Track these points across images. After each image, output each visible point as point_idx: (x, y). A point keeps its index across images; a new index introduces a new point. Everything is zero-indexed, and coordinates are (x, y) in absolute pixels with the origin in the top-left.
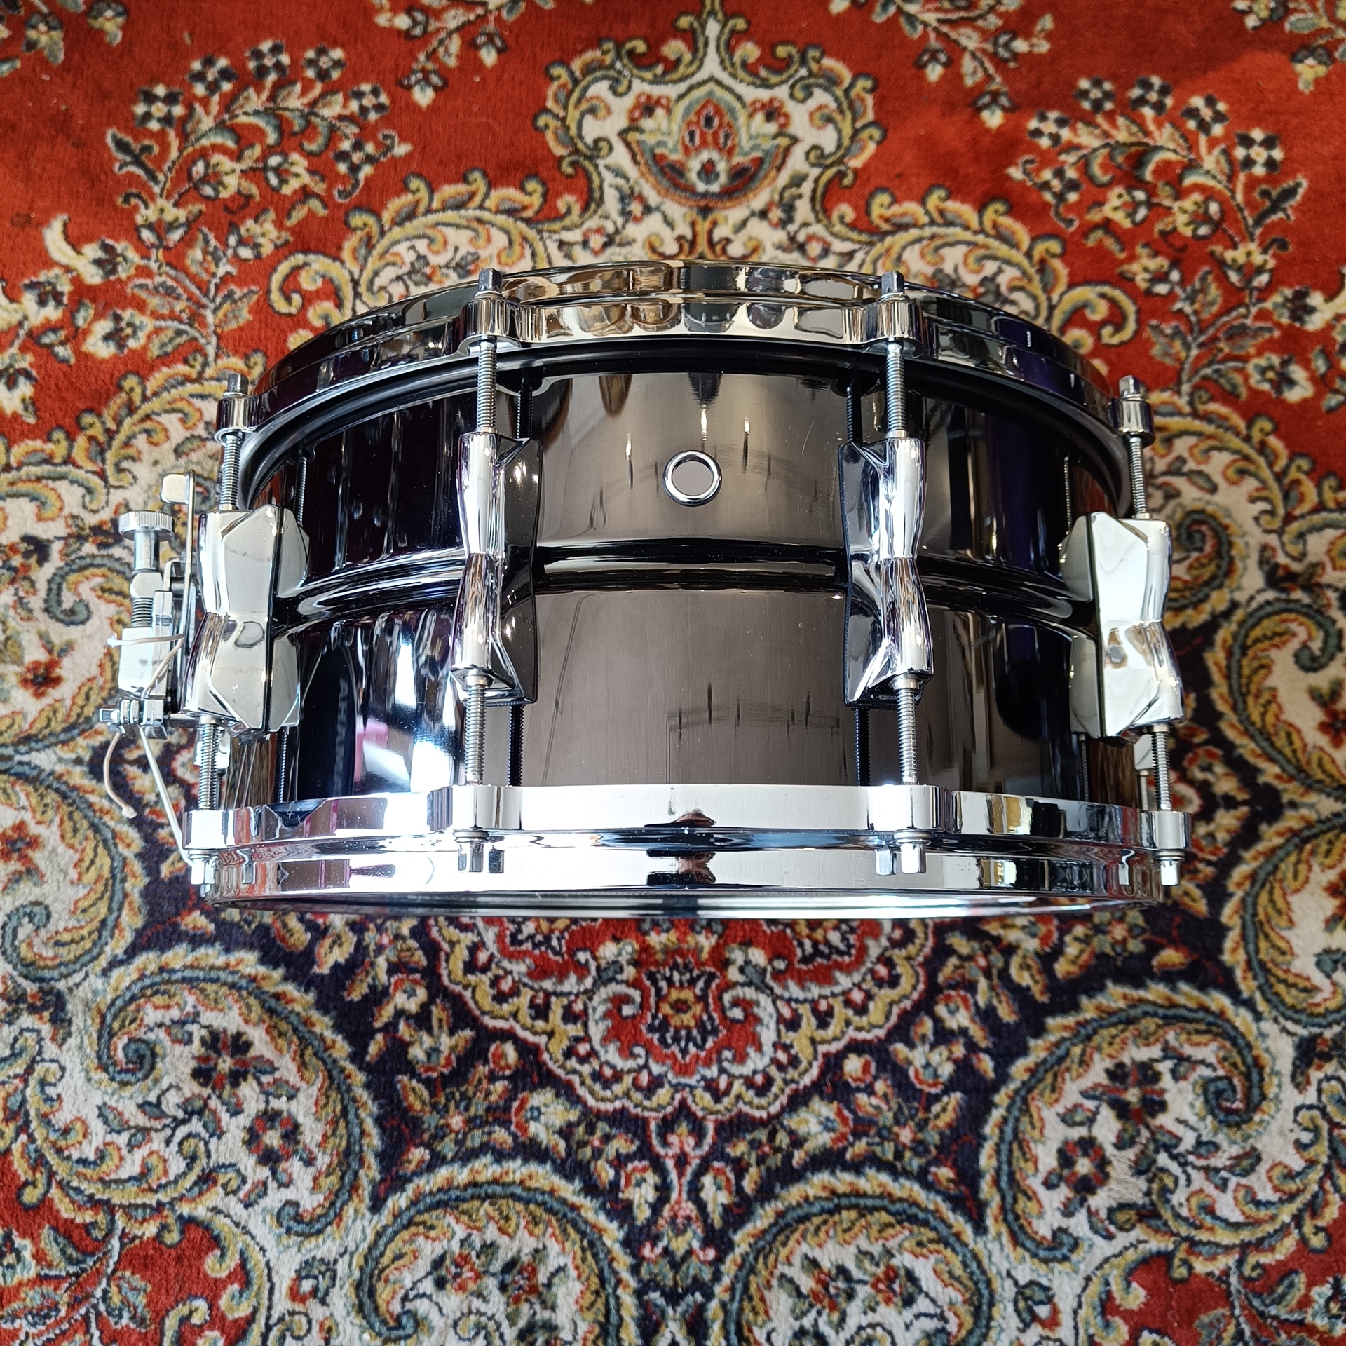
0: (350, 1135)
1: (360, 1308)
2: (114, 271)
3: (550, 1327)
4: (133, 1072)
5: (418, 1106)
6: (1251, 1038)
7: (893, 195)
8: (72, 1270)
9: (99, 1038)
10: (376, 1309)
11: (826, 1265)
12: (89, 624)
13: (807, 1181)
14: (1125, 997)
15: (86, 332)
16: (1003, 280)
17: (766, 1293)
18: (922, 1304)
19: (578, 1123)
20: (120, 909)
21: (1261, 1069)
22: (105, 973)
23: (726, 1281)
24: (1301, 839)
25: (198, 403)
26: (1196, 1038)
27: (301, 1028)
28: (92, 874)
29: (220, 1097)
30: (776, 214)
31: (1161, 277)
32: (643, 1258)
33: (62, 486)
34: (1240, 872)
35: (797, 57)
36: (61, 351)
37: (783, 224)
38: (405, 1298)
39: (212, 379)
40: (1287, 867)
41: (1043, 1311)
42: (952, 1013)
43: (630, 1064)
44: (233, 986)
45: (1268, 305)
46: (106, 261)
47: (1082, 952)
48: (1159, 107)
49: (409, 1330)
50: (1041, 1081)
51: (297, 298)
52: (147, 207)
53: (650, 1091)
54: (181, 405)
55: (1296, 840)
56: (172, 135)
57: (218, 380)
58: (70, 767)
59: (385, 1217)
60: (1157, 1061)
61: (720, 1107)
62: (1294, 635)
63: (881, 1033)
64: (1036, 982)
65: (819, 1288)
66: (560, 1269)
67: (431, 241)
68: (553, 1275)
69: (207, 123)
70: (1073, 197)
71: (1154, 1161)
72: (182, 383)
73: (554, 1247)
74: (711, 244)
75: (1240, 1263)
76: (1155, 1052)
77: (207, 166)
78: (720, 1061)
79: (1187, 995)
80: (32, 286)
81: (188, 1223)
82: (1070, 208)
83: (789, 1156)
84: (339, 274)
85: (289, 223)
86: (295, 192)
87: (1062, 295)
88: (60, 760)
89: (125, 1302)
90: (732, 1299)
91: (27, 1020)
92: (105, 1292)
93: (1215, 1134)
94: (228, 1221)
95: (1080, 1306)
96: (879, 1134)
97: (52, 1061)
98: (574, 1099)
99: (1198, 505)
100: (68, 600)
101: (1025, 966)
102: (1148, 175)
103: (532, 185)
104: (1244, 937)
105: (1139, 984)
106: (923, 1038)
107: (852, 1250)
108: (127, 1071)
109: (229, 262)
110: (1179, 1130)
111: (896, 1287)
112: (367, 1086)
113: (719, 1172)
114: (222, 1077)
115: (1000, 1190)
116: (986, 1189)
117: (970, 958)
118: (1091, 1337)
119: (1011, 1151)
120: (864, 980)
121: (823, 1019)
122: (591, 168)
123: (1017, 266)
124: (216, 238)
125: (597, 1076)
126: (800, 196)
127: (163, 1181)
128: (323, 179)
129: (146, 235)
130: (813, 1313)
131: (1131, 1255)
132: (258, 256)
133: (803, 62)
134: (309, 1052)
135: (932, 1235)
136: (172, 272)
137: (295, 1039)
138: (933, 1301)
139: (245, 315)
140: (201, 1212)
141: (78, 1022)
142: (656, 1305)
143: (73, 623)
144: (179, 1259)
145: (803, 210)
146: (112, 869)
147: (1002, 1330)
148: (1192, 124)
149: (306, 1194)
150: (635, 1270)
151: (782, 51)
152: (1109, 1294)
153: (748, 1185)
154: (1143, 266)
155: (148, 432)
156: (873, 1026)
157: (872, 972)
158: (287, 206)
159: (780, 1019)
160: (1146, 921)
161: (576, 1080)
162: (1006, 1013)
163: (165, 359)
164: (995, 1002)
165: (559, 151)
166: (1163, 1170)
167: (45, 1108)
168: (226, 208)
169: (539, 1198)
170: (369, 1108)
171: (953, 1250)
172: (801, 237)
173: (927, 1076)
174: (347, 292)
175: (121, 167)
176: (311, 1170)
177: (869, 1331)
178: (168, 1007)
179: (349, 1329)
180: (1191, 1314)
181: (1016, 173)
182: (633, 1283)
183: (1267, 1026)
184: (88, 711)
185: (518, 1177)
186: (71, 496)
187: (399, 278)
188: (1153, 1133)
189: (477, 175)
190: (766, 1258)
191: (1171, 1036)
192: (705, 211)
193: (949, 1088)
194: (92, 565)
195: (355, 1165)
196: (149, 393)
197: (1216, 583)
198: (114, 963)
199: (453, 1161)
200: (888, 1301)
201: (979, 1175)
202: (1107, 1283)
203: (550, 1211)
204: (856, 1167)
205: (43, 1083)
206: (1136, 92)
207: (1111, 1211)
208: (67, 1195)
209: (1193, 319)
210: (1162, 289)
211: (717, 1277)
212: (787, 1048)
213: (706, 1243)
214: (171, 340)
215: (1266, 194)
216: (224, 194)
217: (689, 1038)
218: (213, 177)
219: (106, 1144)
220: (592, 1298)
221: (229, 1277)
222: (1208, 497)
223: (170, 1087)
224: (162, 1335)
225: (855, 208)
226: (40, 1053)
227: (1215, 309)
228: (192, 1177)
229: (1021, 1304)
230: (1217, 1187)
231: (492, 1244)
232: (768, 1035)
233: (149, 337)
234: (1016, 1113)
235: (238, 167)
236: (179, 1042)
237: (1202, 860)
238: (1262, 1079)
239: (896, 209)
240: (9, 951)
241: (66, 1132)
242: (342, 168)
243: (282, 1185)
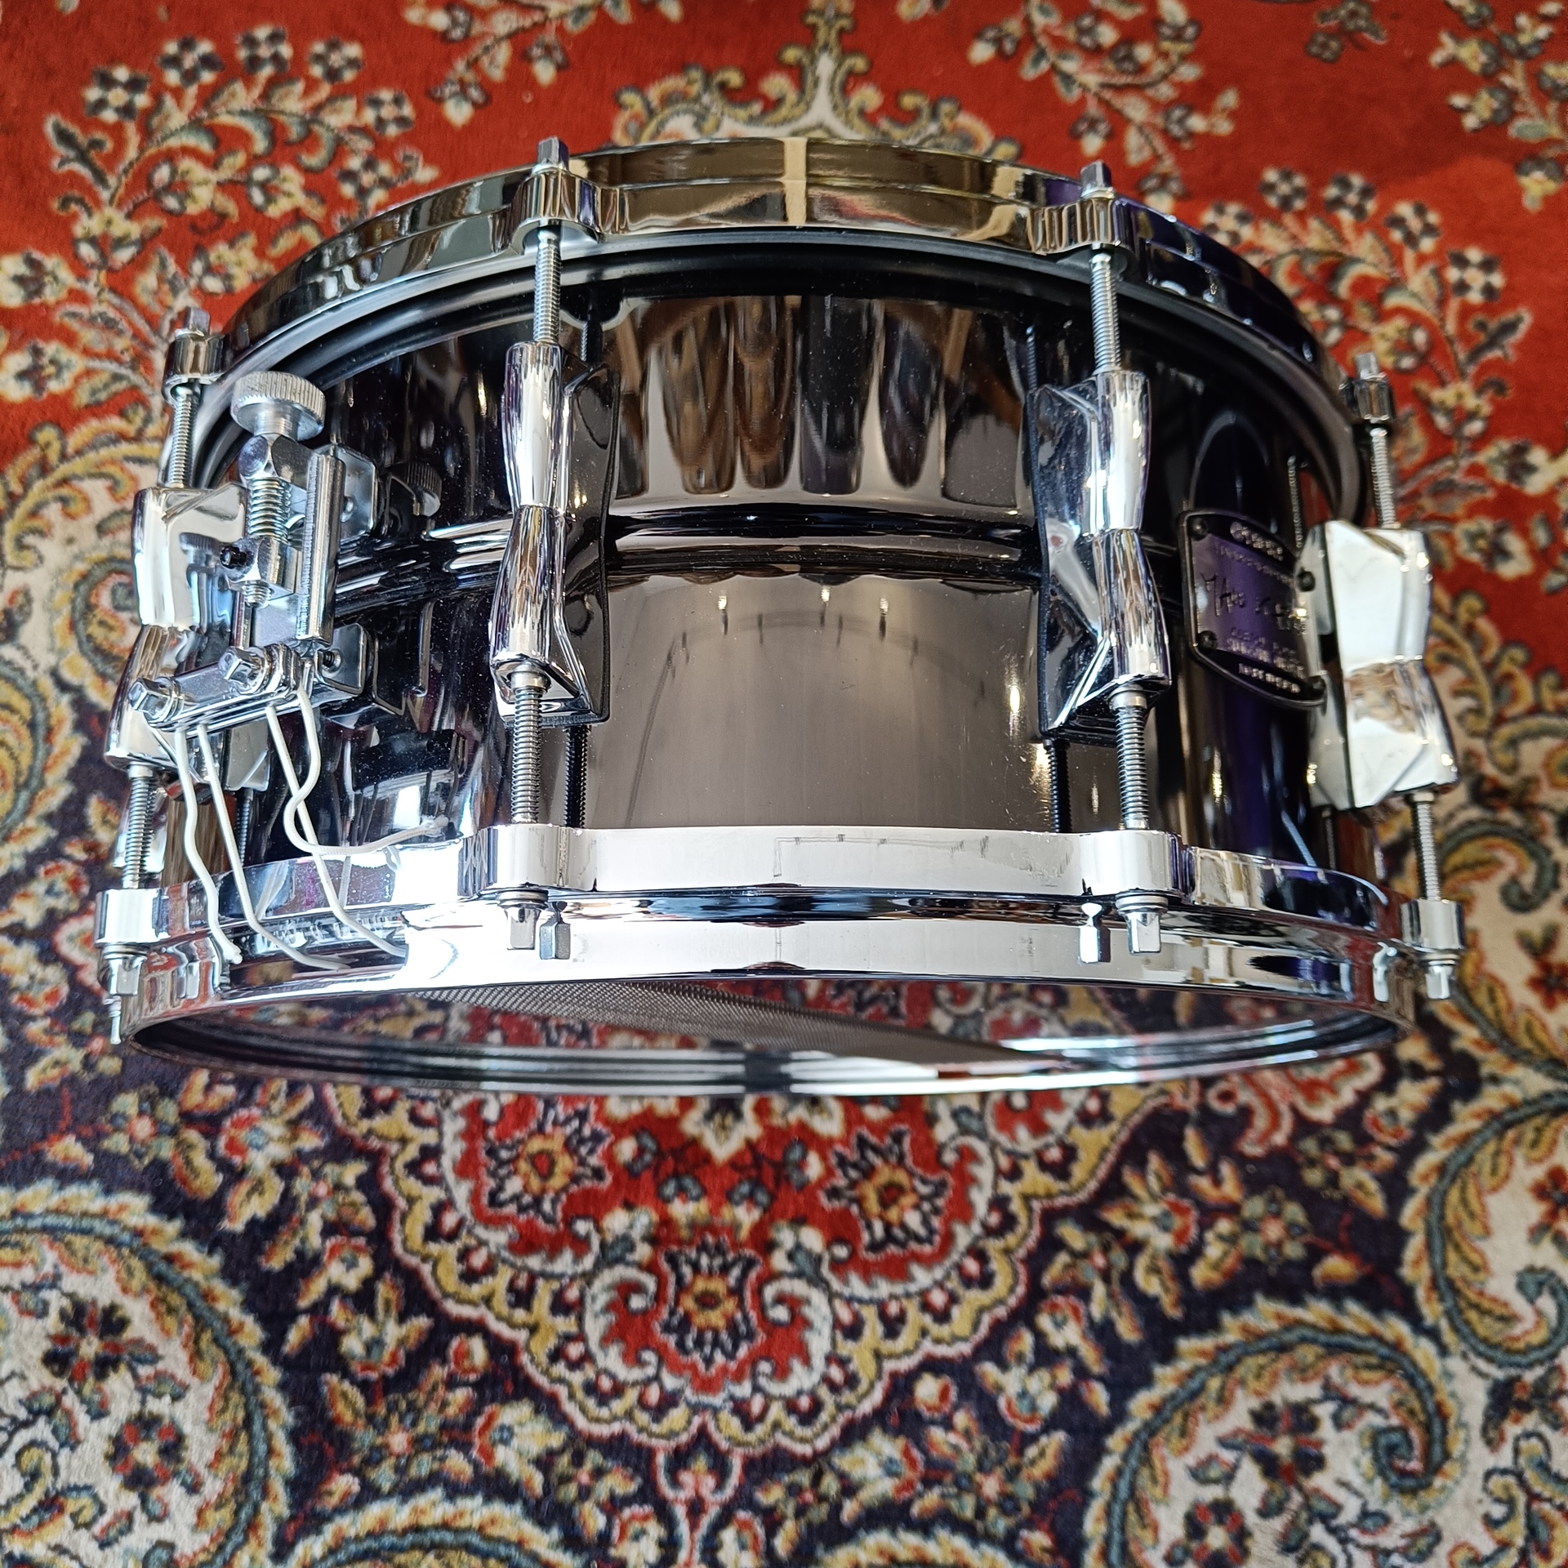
0: (252, 1452)
2: (38, 292)
5: (348, 1417)
6: (1434, 1378)
13: (859, 1543)
14: (1279, 1317)
19: (562, 1451)
21: (1444, 1419)
24: (1501, 1123)
25: (133, 468)
26: (1366, 1375)
27: (199, 1303)
29: (79, 1392)
34: (1425, 1163)
35: (926, 112)
39: (155, 439)
40: (1484, 1158)
42: (1059, 1325)
43: (636, 1374)
44: (110, 1241)
45: (1482, 458)
46: (30, 279)
47: (1226, 1254)
48: (1359, 211)
50: (1167, 1421)
52: (90, 215)
53: (659, 1411)
54: (111, 469)
55: (1496, 1125)
56: (131, 131)
60: (1315, 1402)
61: (751, 1437)
62: (1499, 864)
63: (966, 1348)
64: (1167, 1290)
69: (177, 117)
71: (1306, 1535)
72: (115, 442)
76: (1313, 1390)
77: (174, 172)
78: (754, 1376)
79: (1356, 1317)
81: (19, 1564)
83: (837, 1508)
85: (273, 252)
86: (285, 215)
93: (1385, 1503)
94: (75, 1564)
96: (956, 1483)
98: (558, 1418)
101: (1154, 1270)
102: (1343, 288)
104: (1429, 1246)
105: (1296, 1300)
106: (1020, 1358)
109: (191, 293)
110: (1340, 1495)
112: (282, 1387)
113: (744, 1525)
114: (83, 1366)
115: (1109, 1565)
116: (1091, 1563)
117: (1085, 1255)
119: (1124, 1514)
120: (948, 1276)
121: (892, 1326)
124: (178, 262)
125: (591, 1388)
128: (323, 201)
129: (87, 251)
132: (229, 291)
133: (934, 115)
134: (206, 1337)
136: (116, 301)
137: (189, 1318)
140: (39, 1551)
148: (1397, 236)
149: (185, 1532)
151: (909, 101)
153: (782, 1544)
155: (64, 501)
156: (955, 1339)
157: (959, 1267)
158: (273, 230)
159: (837, 1324)
160: (1308, 1218)
161: (562, 1392)
162: (1127, 1330)
163: (96, 409)
164: (1114, 1314)
166: (1318, 1547)
168: (193, 227)
169: (502, 1550)
170: (282, 1416)
173: (1022, 1408)
175: (62, 163)
176: (196, 1500)
178: (18, 1265)
183: (1455, 1364)
185: (476, 1521)
188: (1306, 1497)
191: (1334, 1371)
193: (1049, 1426)
195: (255, 1495)
196: (70, 450)
199: (390, 1494)
201: (1081, 1544)
204: (924, 1527)
206: (1332, 192)
212: (843, 1362)
214: (106, 386)
215: (1482, 326)
216: (192, 209)
217: (716, 1343)
218: (180, 187)
223: (12, 1375)
227: (1417, 458)
228: (31, 1501)
232: (819, 1343)
233: (77, 380)
234: (1133, 1462)
235: (214, 177)
236: (30, 1313)
237: (1381, 1144)
238: (1445, 1432)
242: (348, 190)
243: (154, 1519)
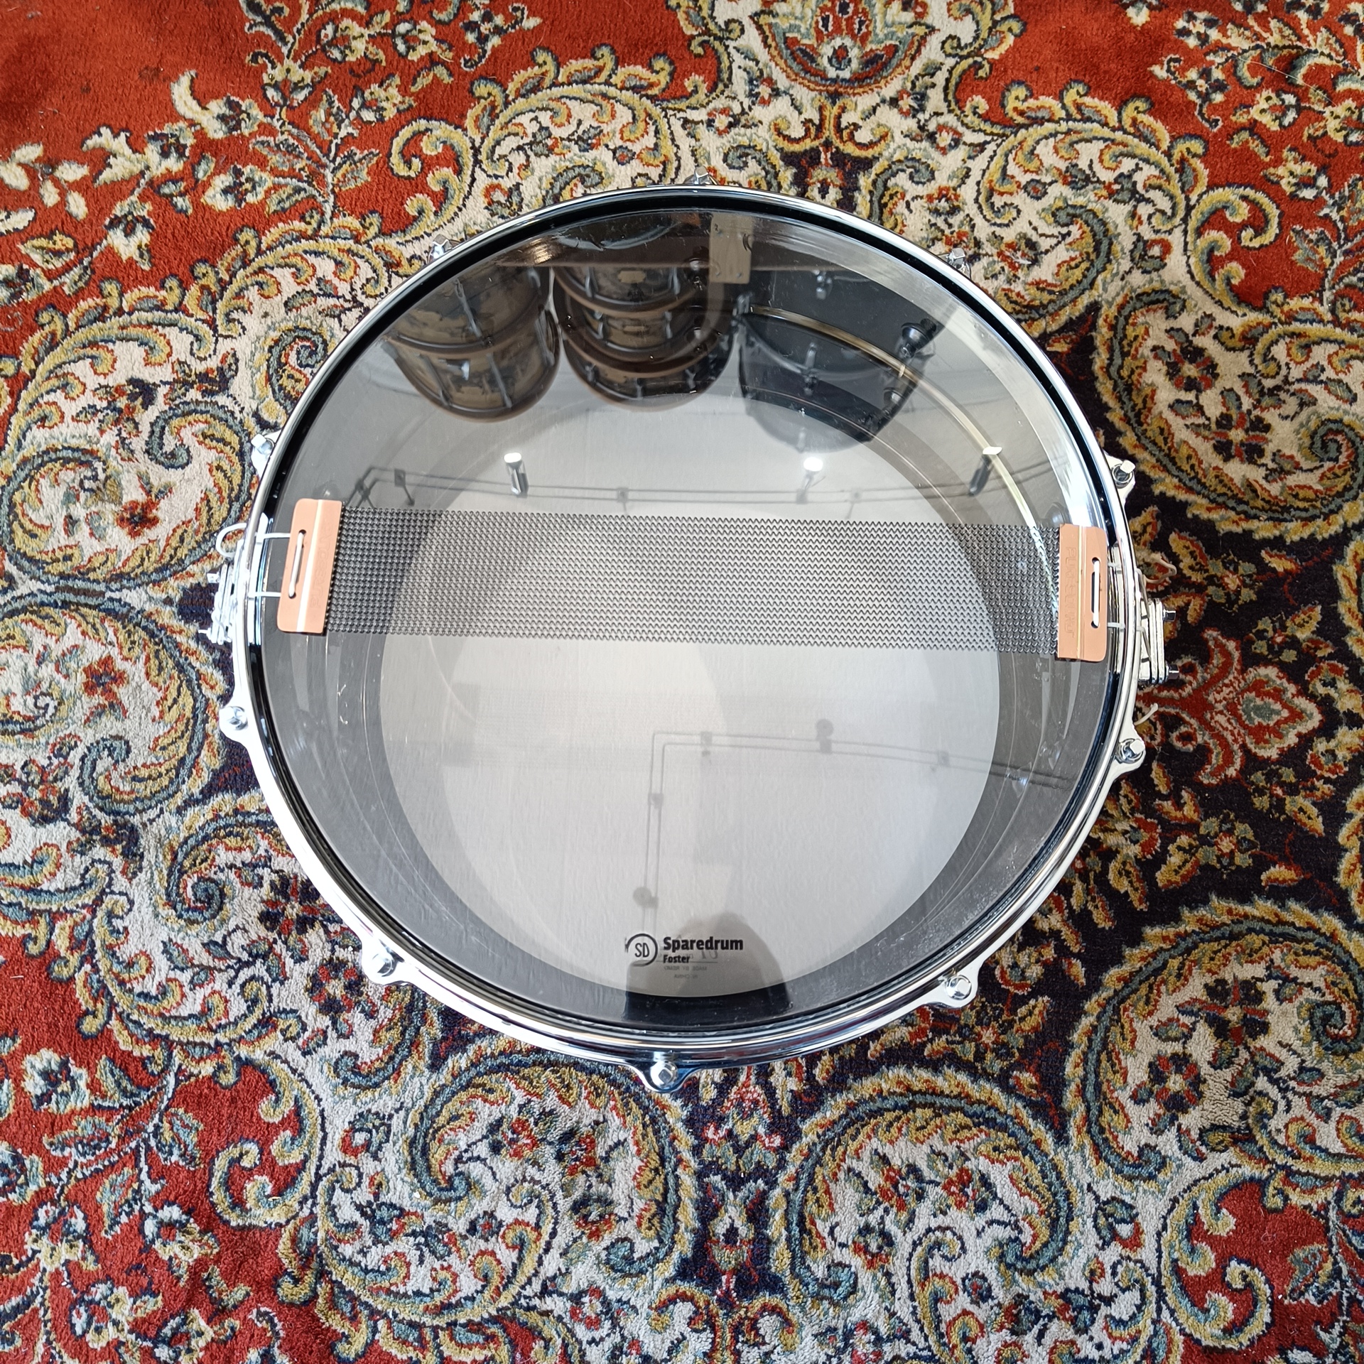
1: (413, 1166)
2: (237, 127)
3: (606, 1202)
4: (200, 911)
7: (1028, 88)
8: (125, 1102)
9: (169, 875)
10: (429, 1168)
11: (896, 1162)
12: (187, 469)
13: (881, 1075)
14: (1230, 912)
15: (207, 185)
16: (1139, 178)
17: (832, 1185)
18: (996, 1212)
20: (199, 750)
22: (180, 811)
23: (791, 1170)
25: (312, 259)
26: (1303, 959)
28: (175, 712)
29: (285, 942)
30: (907, 102)
31: (1309, 182)
32: (707, 1140)
33: (172, 333)
36: (180, 202)
37: (913, 112)
38: (459, 1160)
39: (327, 236)
41: (1125, 1230)
42: (1045, 914)
46: (232, 118)
47: (1186, 861)
48: (1314, 11)
49: (461, 1192)
50: (1135, 991)
51: (416, 163)
52: (274, 66)
54: (293, 260)
57: (333, 238)
58: (159, 607)
59: (444, 1076)
60: (1261, 980)
64: (1135, 888)
65: (889, 1185)
66: (619, 1144)
67: (555, 113)
68: (611, 1149)
70: (1218, 98)
71: (1253, 1084)
72: (297, 240)
73: (614, 1121)
74: (839, 129)
75: (1340, 1196)
76: (1259, 970)
77: (336, 29)
79: (1297, 913)
80: (155, 138)
81: (245, 1065)
82: (1215, 108)
83: (864, 1049)
84: (461, 141)
85: (413, 89)
86: (422, 58)
87: (1200, 196)
88: (150, 599)
89: (176, 1137)
90: (796, 1190)
91: (99, 852)
92: (157, 1127)
93: (1320, 1061)
94: (285, 1066)
95: (1165, 1228)
96: (959, 1032)
97: (121, 894)
99: (1335, 415)
100: (170, 443)
101: (1125, 873)
102: (1299, 78)
103: (659, 63)
104: (1361, 859)
105: (1245, 899)
107: (925, 1149)
108: (195, 909)
109: (351, 123)
110: (1282, 1054)
111: (969, 1191)
114: (289, 922)
115: (1085, 1100)
116: (1070, 1098)
118: (1175, 1261)
119: (1099, 1061)
122: (721, 49)
123: (1157, 165)
124: (340, 100)
126: (933, 85)
127: (223, 1022)
128: (450, 49)
129: (271, 93)
130: (880, 1211)
131: (1221, 1179)
132: (381, 120)
135: (1011, 1141)
136: (295, 131)
138: (1007, 1208)
139: (364, 176)
140: (259, 1055)
141: (150, 857)
142: (716, 1189)
143: (173, 466)
144: (233, 1100)
145: (936, 99)
146: (194, 709)
147: (1080, 1246)
148: (1349, 30)
149: (366, 1045)
150: (696, 1150)
152: (1196, 1216)
153: (819, 1074)
154: (1289, 171)
155: (260, 285)
158: (413, 71)
160: (1256, 835)
162: (1101, 919)
163: (282, 215)
164: (1090, 907)
165: (689, 30)
166: (1261, 1094)
167: (110, 940)
168: (352, 71)
169: (602, 1071)
171: (1032, 1158)
172: (932, 127)
173: (1014, 976)
174: (468, 159)
175: (251, 27)
176: (373, 1023)
177: (938, 1233)
178: (240, 849)
179: (399, 1185)
180: (1286, 1248)
181: (1160, 72)
182: (694, 1164)
184: (182, 552)
186: (181, 343)
187: (520, 148)
188: (1252, 1055)
189: (605, 51)
190: (834, 1149)
191: (1277, 955)
192: (834, 96)
193: (1036, 991)
194: (196, 411)
195: (417, 1021)
196: (263, 247)
197: (1348, 495)
198: (190, 802)
200: (960, 1205)
201: (1063, 1083)
202: (1195, 1207)
203: (613, 1083)
204: (935, 1065)
205: (110, 915)
207: (1203, 1131)
208: (127, 1028)
209: (1340, 225)
210: (1308, 194)
211: (782, 1164)
213: (773, 1129)
214: (289, 197)
216: (351, 58)
218: (342, 41)
219: (168, 980)
220: (651, 1175)
221: (282, 1122)
222: (1347, 406)
223: (236, 929)
224: (211, 1175)
225: (989, 101)
226: (110, 885)
228: (253, 1020)
229: (1102, 1221)
230: (1318, 1117)
231: (551, 1112)
233: (268, 192)
234: (1106, 1022)
235: (366, 32)
236: (249, 884)
237: (1322, 777)
239: (1032, 103)
240: (87, 782)
241: (130, 965)
242: (471, 38)
243: (341, 1036)
